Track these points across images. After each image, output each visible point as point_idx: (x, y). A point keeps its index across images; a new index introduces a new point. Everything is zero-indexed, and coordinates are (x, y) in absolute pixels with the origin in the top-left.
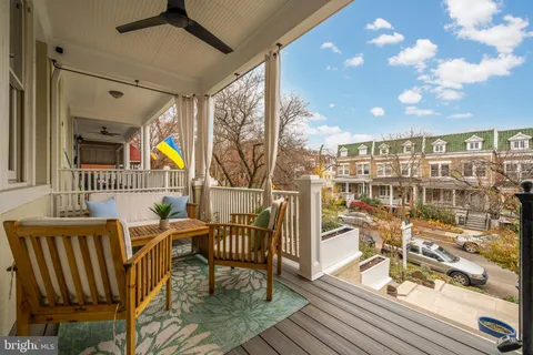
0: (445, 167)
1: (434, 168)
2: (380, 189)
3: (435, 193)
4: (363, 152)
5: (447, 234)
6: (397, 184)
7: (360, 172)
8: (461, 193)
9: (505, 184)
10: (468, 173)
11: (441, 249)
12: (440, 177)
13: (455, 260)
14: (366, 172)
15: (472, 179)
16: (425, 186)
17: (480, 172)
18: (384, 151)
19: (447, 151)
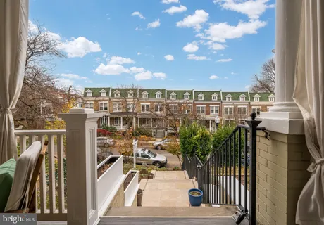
0: (147, 106)
1: (143, 106)
2: (115, 120)
3: (143, 121)
4: (103, 95)
5: (149, 142)
6: (125, 116)
7: (101, 108)
8: (155, 120)
9: (170, 115)
10: (157, 110)
11: (149, 151)
12: (145, 112)
13: (155, 156)
14: (106, 109)
15: (158, 112)
16: (139, 117)
17: (161, 110)
18: (117, 95)
19: (149, 98)
